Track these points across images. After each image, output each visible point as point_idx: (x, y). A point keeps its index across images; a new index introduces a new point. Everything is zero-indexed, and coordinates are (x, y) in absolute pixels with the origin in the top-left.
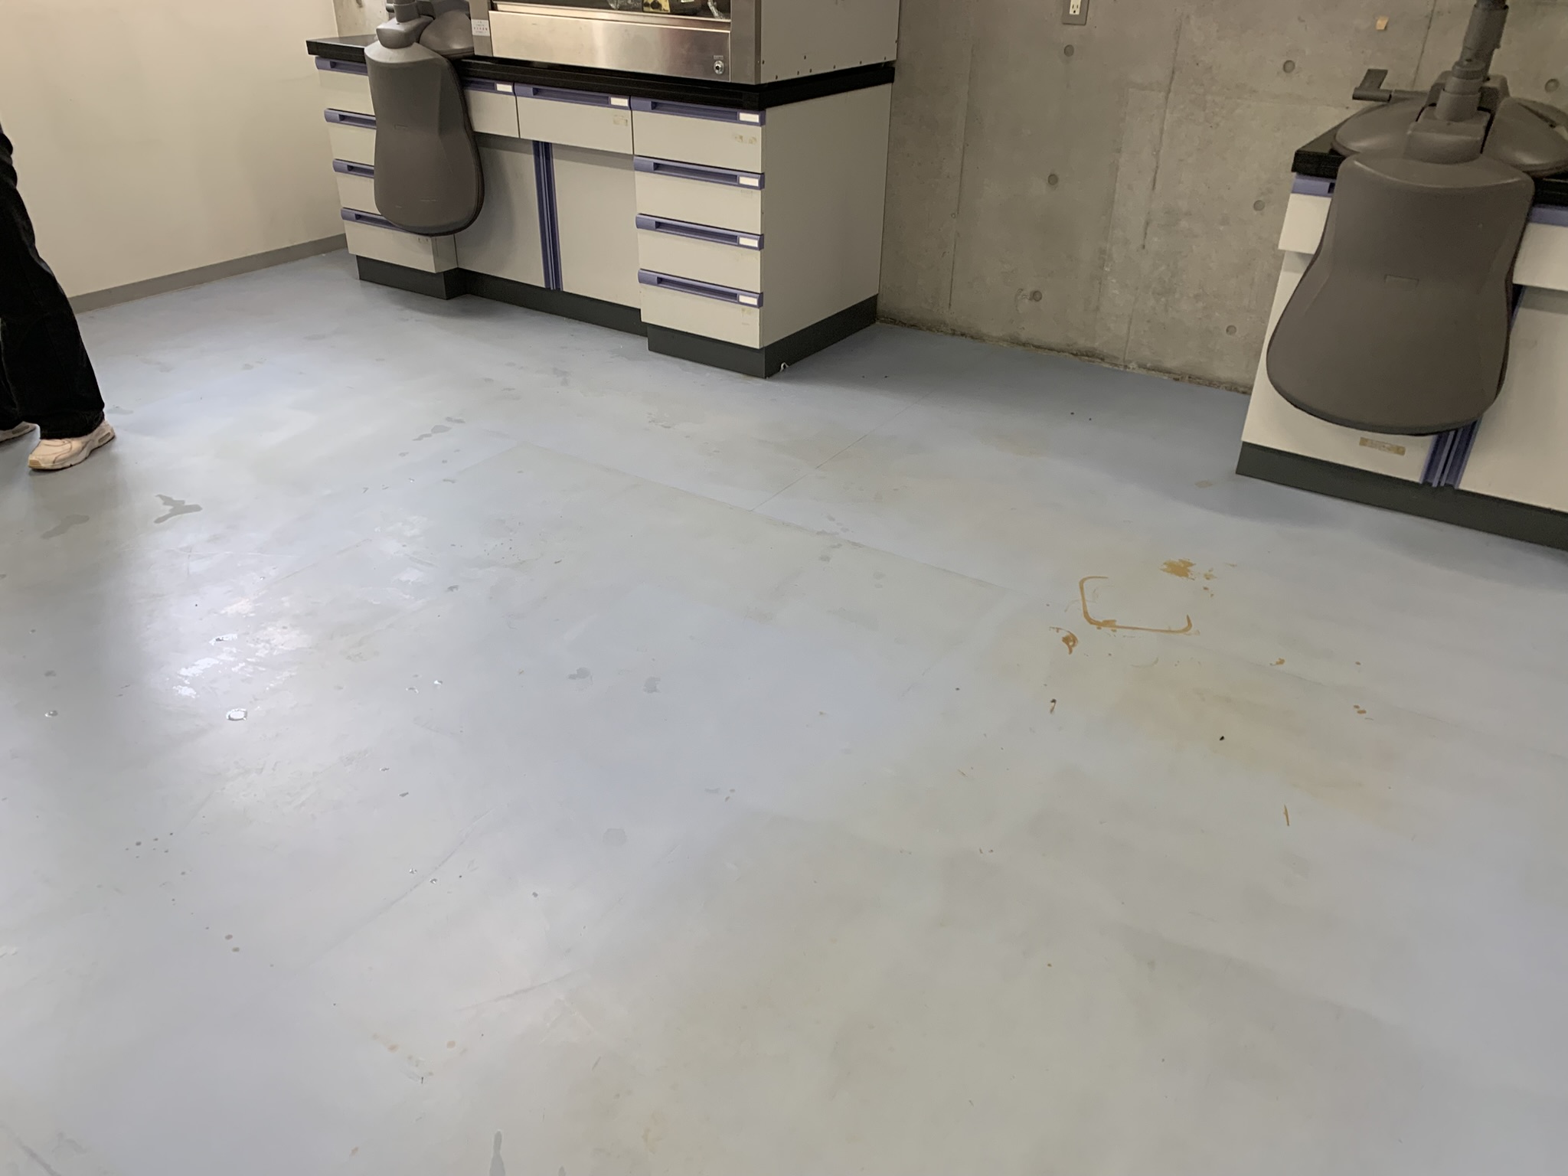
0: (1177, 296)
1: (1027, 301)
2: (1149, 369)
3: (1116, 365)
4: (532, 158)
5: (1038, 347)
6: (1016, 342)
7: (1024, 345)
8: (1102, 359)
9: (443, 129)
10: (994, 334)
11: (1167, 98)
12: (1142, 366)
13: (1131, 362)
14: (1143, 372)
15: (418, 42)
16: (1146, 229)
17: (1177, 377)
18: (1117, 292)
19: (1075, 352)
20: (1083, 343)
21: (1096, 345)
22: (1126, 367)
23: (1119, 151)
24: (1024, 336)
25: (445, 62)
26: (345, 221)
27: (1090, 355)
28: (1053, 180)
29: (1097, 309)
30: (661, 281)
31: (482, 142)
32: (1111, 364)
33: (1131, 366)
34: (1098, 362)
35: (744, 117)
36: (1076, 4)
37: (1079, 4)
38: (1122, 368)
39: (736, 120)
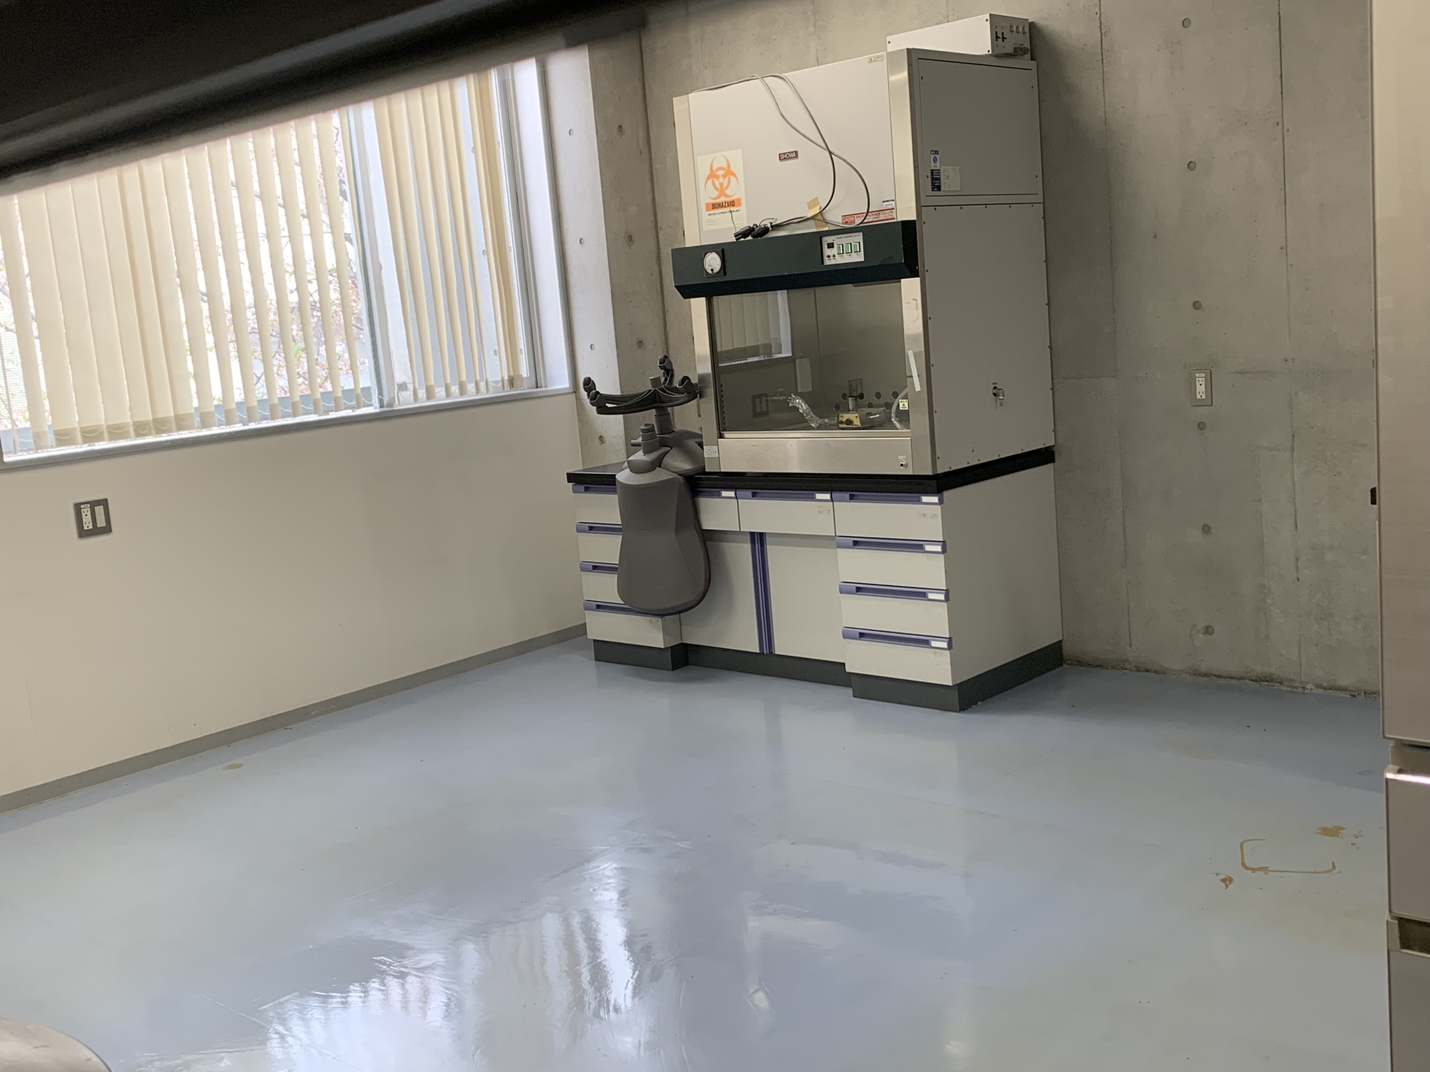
0: (1337, 619)
1: (1201, 636)
2: (1325, 689)
3: (1295, 687)
4: (748, 546)
5: (1219, 676)
6: (1197, 673)
7: (1206, 675)
8: (1282, 683)
9: (678, 529)
10: (1175, 668)
11: (1292, 455)
12: (1319, 686)
13: (1308, 683)
14: (1321, 691)
15: (660, 467)
16: (1297, 563)
17: (1353, 694)
18: (1282, 621)
19: (1254, 679)
20: (1260, 669)
21: (1272, 670)
22: (1304, 688)
23: (1260, 501)
24: (1204, 667)
25: (681, 479)
26: (587, 611)
27: (1269, 679)
28: (1206, 529)
29: (1267, 637)
30: (862, 635)
31: (710, 537)
32: (1289, 686)
33: (1308, 687)
34: (1277, 686)
35: (925, 499)
36: (1201, 390)
37: (1204, 390)
38: (1300, 690)
39: (919, 502)
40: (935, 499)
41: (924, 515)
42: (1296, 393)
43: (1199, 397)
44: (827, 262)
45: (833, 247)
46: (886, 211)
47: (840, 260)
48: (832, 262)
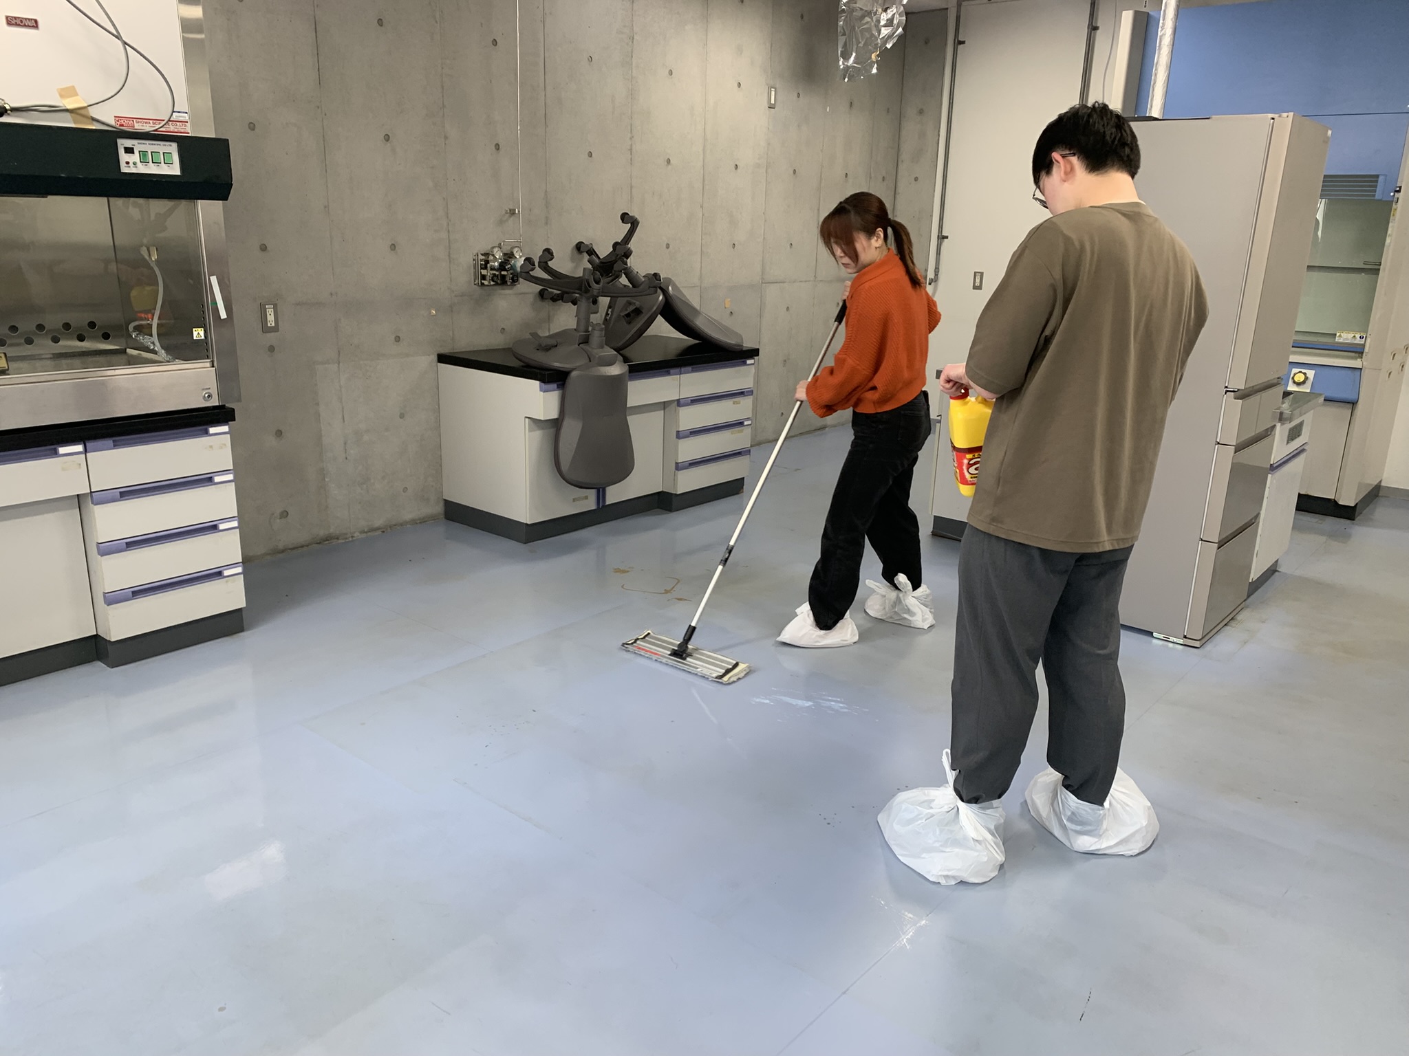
0: (372, 481)
1: (278, 520)
2: (366, 532)
3: (347, 539)
5: (294, 549)
6: (276, 552)
7: (283, 551)
8: (338, 539)
10: (259, 553)
11: (339, 367)
12: (362, 532)
13: (354, 532)
14: (364, 536)
16: (345, 447)
17: (383, 530)
18: (336, 492)
19: (318, 542)
20: (322, 533)
21: (332, 531)
22: (352, 537)
23: (318, 404)
24: (281, 546)
27: (328, 538)
28: (279, 433)
29: (327, 507)
30: (135, 594)
32: (343, 539)
33: (355, 535)
34: (335, 542)
35: (212, 430)
36: (271, 319)
37: (273, 319)
38: (351, 539)
39: (206, 433)
40: (225, 428)
41: (211, 447)
42: (340, 319)
43: (269, 325)
44: (124, 169)
45: (133, 153)
46: (178, 124)
47: (142, 169)
48: (133, 170)
